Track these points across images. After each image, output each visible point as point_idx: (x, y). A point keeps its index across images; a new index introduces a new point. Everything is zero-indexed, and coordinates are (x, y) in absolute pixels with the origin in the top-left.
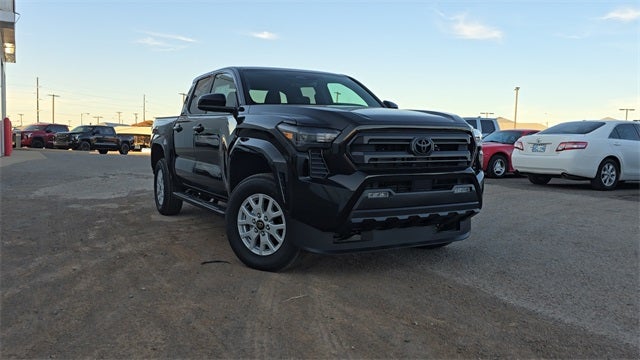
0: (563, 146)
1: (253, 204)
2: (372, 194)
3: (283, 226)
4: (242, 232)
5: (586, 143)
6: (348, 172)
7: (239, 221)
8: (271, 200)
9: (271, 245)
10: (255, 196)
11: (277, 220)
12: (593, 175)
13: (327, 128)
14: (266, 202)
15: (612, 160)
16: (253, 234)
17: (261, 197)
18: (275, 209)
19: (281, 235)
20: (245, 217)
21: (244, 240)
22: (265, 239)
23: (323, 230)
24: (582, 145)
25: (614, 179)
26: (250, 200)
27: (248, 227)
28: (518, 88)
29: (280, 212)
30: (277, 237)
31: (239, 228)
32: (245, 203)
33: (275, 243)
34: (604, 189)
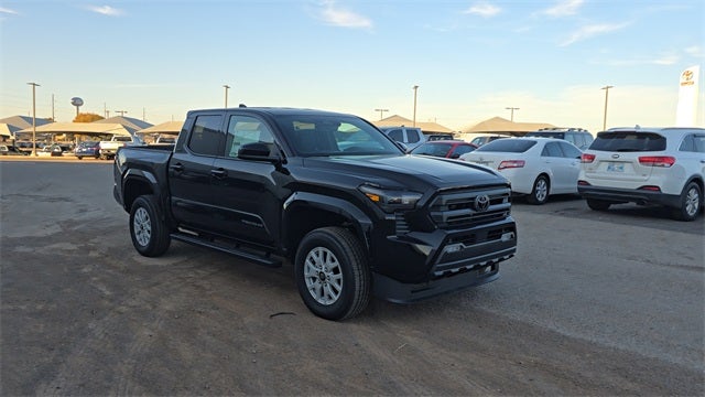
0: (504, 164)
1: (315, 257)
2: (451, 249)
3: (340, 275)
4: (309, 283)
5: (524, 162)
6: (429, 229)
7: (306, 274)
8: (329, 252)
9: (332, 294)
10: (316, 249)
11: (336, 271)
12: (529, 191)
13: (411, 191)
14: (325, 254)
15: (544, 177)
16: (318, 285)
17: (321, 249)
18: (333, 261)
19: (339, 283)
20: (310, 270)
21: (312, 292)
22: (328, 290)
23: (402, 282)
24: (520, 164)
25: (545, 193)
26: (312, 253)
27: (314, 279)
28: (416, 87)
29: (337, 263)
30: (336, 285)
31: (307, 280)
32: (309, 257)
33: (336, 292)
34: (538, 203)
